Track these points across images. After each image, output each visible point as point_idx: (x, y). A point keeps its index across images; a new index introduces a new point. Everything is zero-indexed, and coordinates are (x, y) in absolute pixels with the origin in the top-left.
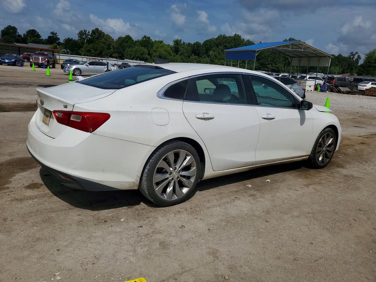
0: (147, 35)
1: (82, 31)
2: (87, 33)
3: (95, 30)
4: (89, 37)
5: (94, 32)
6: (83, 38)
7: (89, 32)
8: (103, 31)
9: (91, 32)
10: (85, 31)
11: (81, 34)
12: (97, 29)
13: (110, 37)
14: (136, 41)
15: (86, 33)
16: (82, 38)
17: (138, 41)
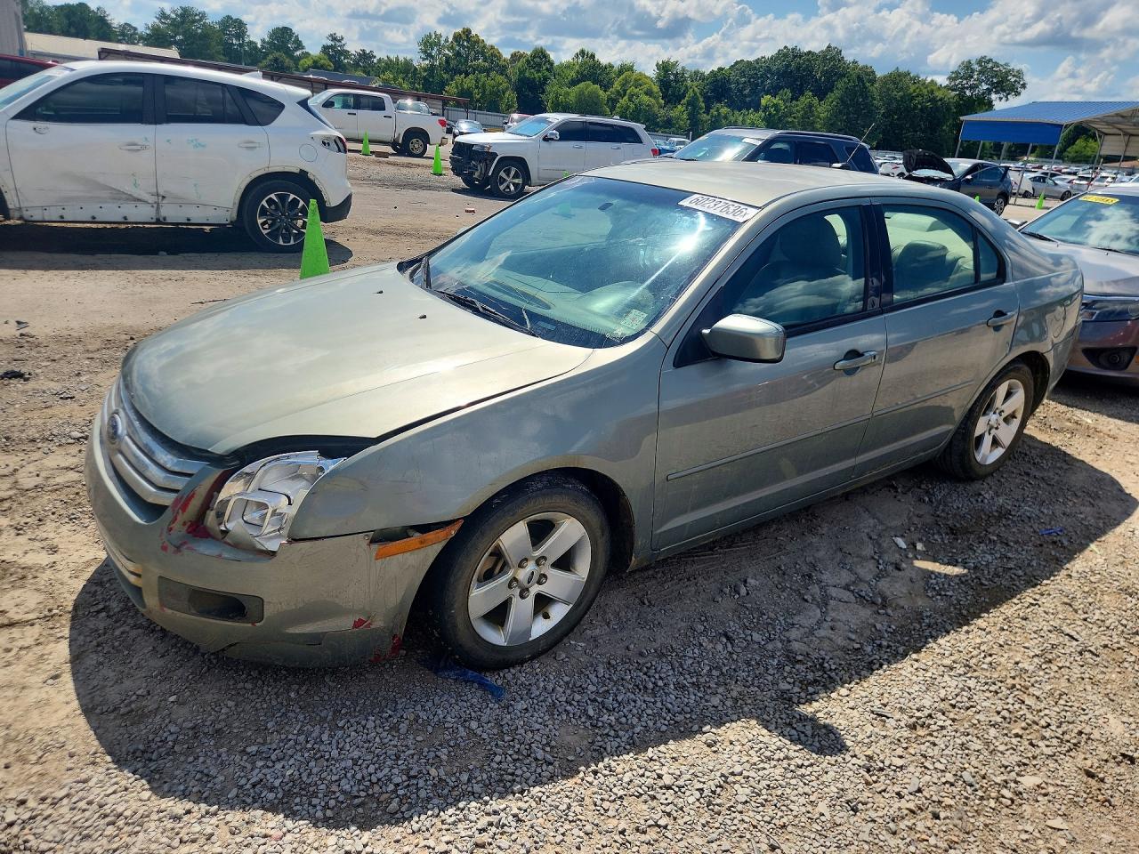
0: (589, 49)
1: (430, 36)
2: (443, 42)
3: (464, 32)
4: (447, 52)
5: (457, 38)
6: (432, 57)
7: (447, 41)
8: (481, 38)
9: (450, 40)
10: (438, 37)
11: (429, 44)
12: (467, 32)
13: (499, 53)
14: (561, 66)
15: (438, 44)
16: (429, 56)
17: (569, 66)
